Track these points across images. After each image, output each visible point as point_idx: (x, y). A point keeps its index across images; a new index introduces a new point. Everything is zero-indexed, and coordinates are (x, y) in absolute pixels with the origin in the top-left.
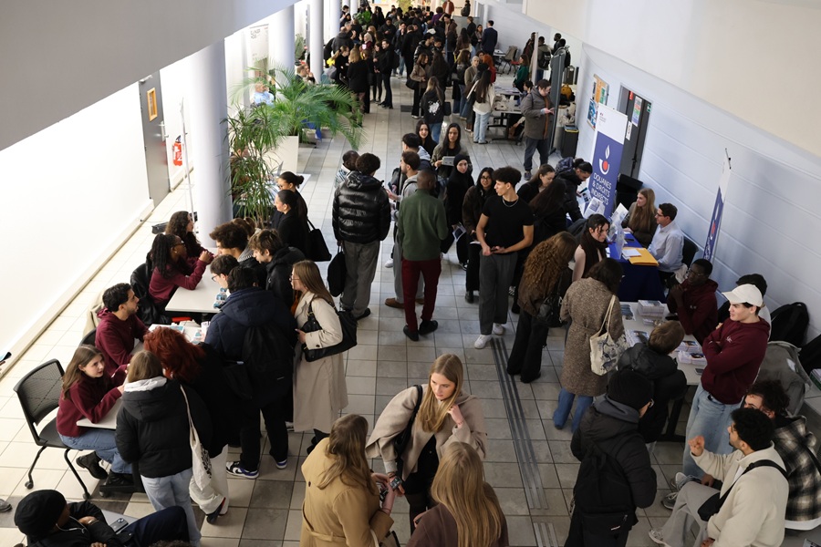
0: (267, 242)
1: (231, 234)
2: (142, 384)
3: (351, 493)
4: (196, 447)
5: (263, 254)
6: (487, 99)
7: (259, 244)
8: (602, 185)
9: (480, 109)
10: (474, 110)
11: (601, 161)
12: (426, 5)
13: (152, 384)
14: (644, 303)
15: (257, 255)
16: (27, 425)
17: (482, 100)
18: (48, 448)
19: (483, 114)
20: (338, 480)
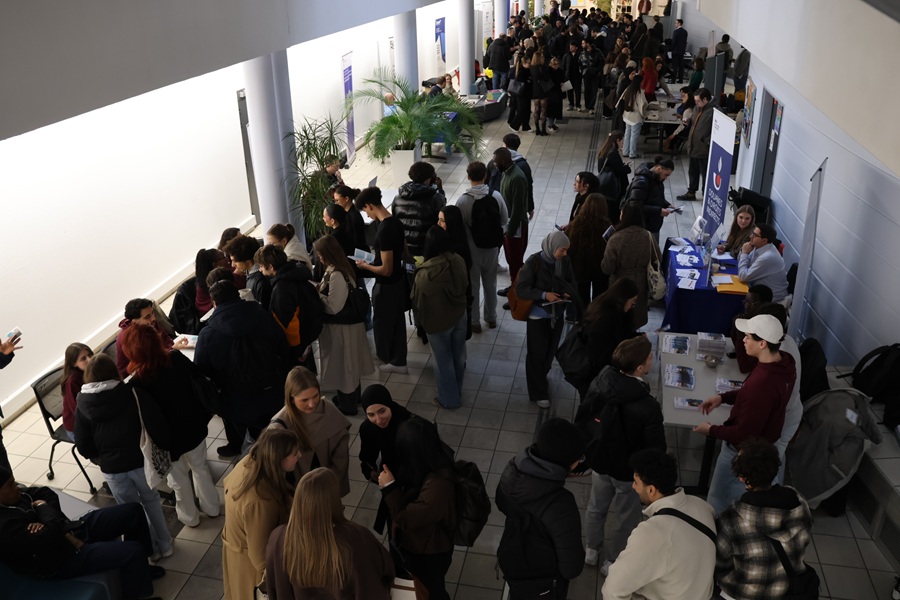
0: (270, 258)
1: (243, 247)
2: (93, 386)
3: (262, 504)
4: (145, 447)
5: (267, 269)
6: (635, 107)
7: (262, 259)
8: (715, 201)
9: (629, 119)
10: (625, 120)
11: (715, 175)
12: (626, 4)
13: (101, 386)
14: (702, 336)
15: (262, 269)
16: (43, 419)
17: (631, 109)
18: (62, 443)
19: (633, 124)
20: (253, 489)
